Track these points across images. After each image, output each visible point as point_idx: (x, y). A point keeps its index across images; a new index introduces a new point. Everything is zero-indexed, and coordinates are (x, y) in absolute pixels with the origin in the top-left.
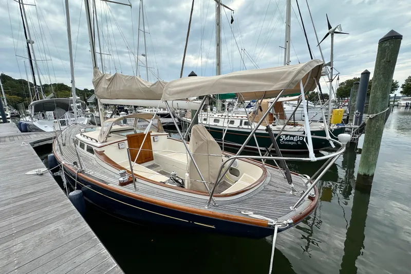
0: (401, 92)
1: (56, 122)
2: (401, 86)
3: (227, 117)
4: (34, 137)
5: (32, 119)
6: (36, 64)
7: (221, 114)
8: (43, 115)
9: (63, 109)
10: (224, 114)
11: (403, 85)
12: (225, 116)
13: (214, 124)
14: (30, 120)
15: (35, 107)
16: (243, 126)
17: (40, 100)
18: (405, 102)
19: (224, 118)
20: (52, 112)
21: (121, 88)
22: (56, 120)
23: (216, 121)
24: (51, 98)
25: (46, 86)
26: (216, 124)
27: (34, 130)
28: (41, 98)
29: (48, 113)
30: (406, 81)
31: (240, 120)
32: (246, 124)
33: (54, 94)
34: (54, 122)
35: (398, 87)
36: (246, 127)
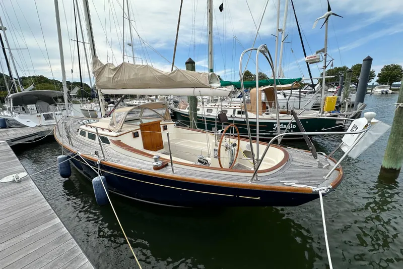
0: (377, 81)
1: (40, 116)
2: (377, 75)
3: (220, 107)
4: (12, 133)
5: (12, 113)
6: (10, 52)
7: (214, 104)
8: (23, 109)
9: (46, 102)
10: (217, 104)
11: (379, 74)
12: (218, 106)
13: (206, 114)
14: (10, 115)
15: (13, 101)
16: (237, 115)
17: (18, 93)
18: (381, 90)
19: (218, 108)
20: (34, 105)
21: (132, 77)
22: (39, 114)
23: (209, 110)
24: (31, 90)
25: (24, 78)
26: (209, 114)
27: (14, 126)
28: (19, 91)
29: (29, 106)
30: (382, 70)
31: (233, 110)
32: (239, 113)
33: (34, 86)
34: (37, 116)
35: (375, 76)
36: (239, 116)
